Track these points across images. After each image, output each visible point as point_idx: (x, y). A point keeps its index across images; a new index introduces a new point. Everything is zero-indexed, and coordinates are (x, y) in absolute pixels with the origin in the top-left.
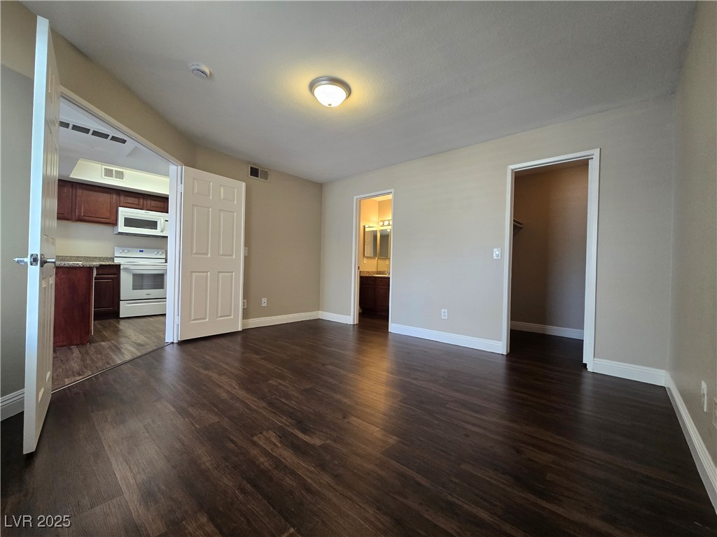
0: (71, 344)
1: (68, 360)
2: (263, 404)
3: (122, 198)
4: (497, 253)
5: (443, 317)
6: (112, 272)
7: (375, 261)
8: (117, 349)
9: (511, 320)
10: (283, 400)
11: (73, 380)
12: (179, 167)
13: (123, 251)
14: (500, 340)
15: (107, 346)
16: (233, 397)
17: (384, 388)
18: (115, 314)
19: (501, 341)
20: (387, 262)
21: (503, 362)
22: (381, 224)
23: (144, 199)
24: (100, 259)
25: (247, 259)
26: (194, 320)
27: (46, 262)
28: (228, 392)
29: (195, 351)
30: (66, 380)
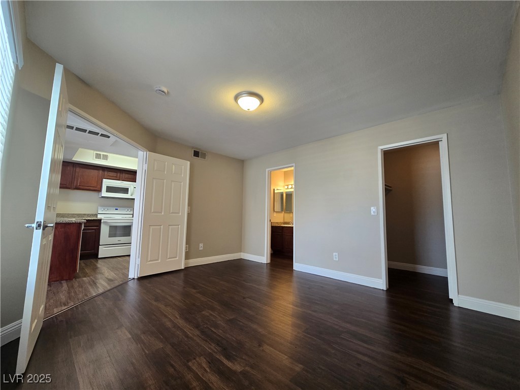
0: (62, 279)
1: (58, 292)
2: (197, 332)
3: (106, 173)
4: (374, 210)
5: (335, 259)
6: (95, 224)
7: (282, 215)
8: (94, 283)
9: (388, 260)
10: (213, 329)
11: (60, 309)
12: (145, 153)
13: (104, 209)
14: (380, 278)
15: (87, 281)
16: (175, 326)
17: (291, 319)
18: (95, 255)
19: (382, 279)
20: (291, 215)
21: (383, 296)
22: (286, 187)
23: (120, 173)
24: (88, 215)
25: (189, 215)
26: (150, 261)
27: (47, 226)
28: (171, 321)
29: (149, 285)
30: (55, 309)
